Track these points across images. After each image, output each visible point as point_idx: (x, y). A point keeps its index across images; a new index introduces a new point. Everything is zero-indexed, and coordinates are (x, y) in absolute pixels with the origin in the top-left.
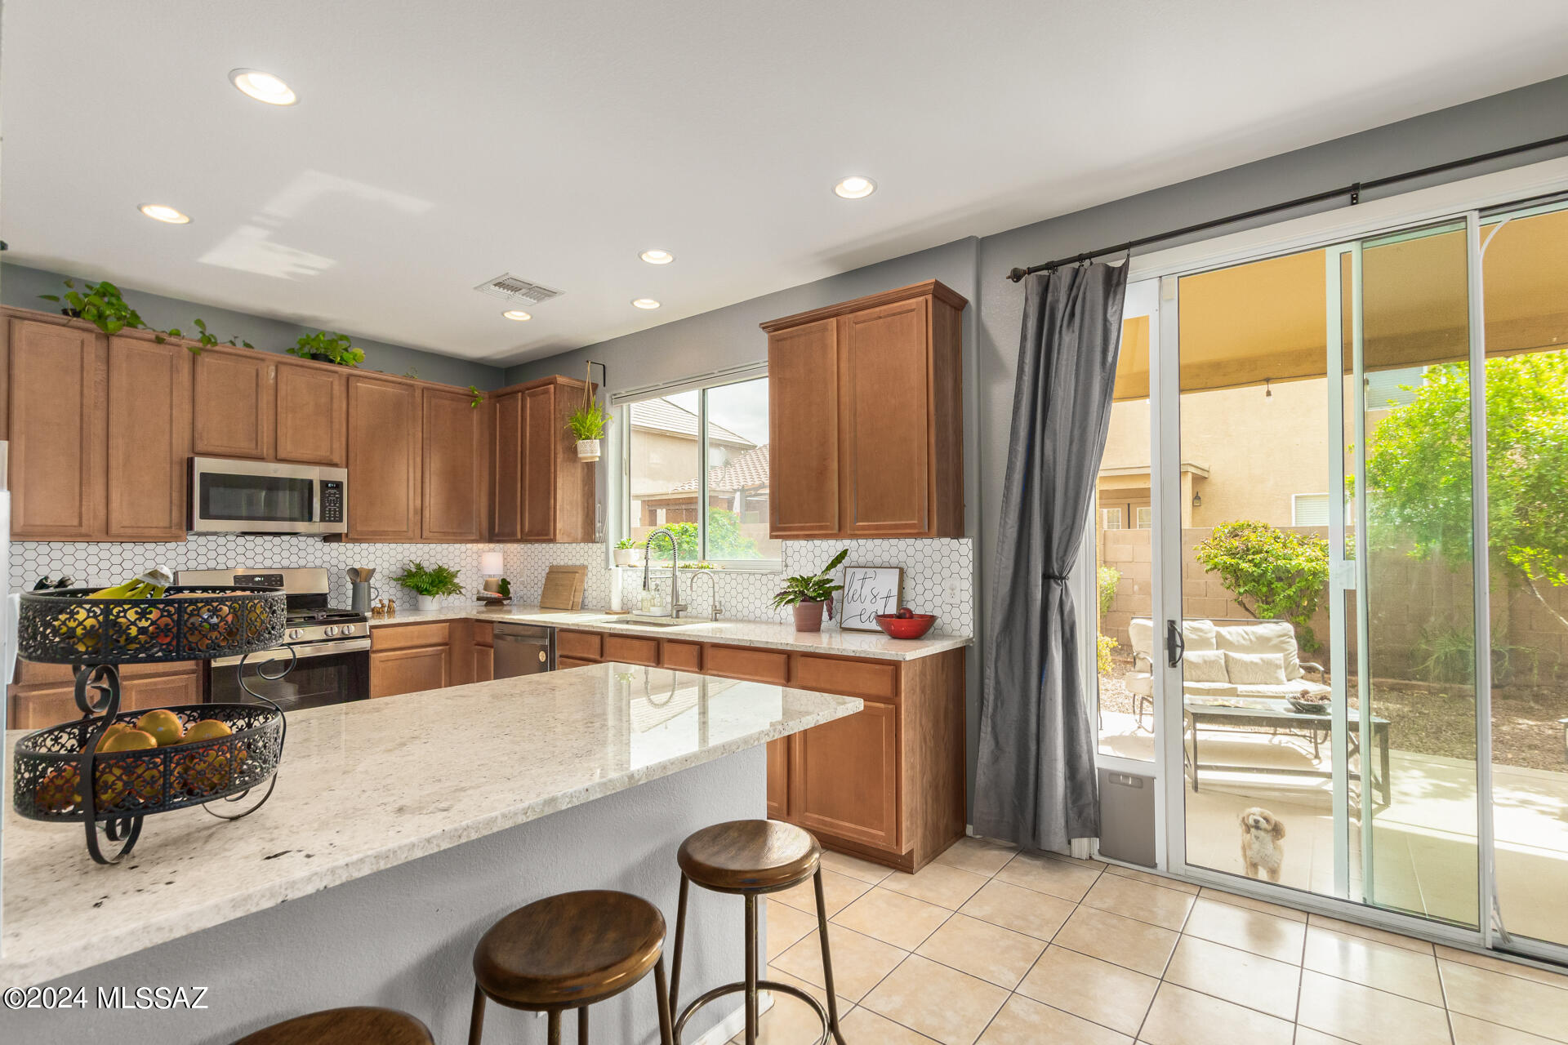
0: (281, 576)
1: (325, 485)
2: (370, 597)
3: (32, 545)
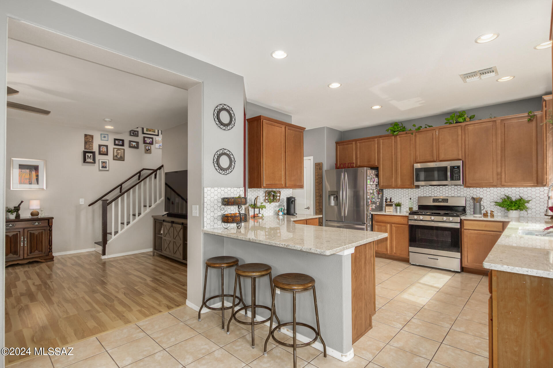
0: (448, 199)
1: (452, 168)
2: (481, 209)
3: (386, 190)
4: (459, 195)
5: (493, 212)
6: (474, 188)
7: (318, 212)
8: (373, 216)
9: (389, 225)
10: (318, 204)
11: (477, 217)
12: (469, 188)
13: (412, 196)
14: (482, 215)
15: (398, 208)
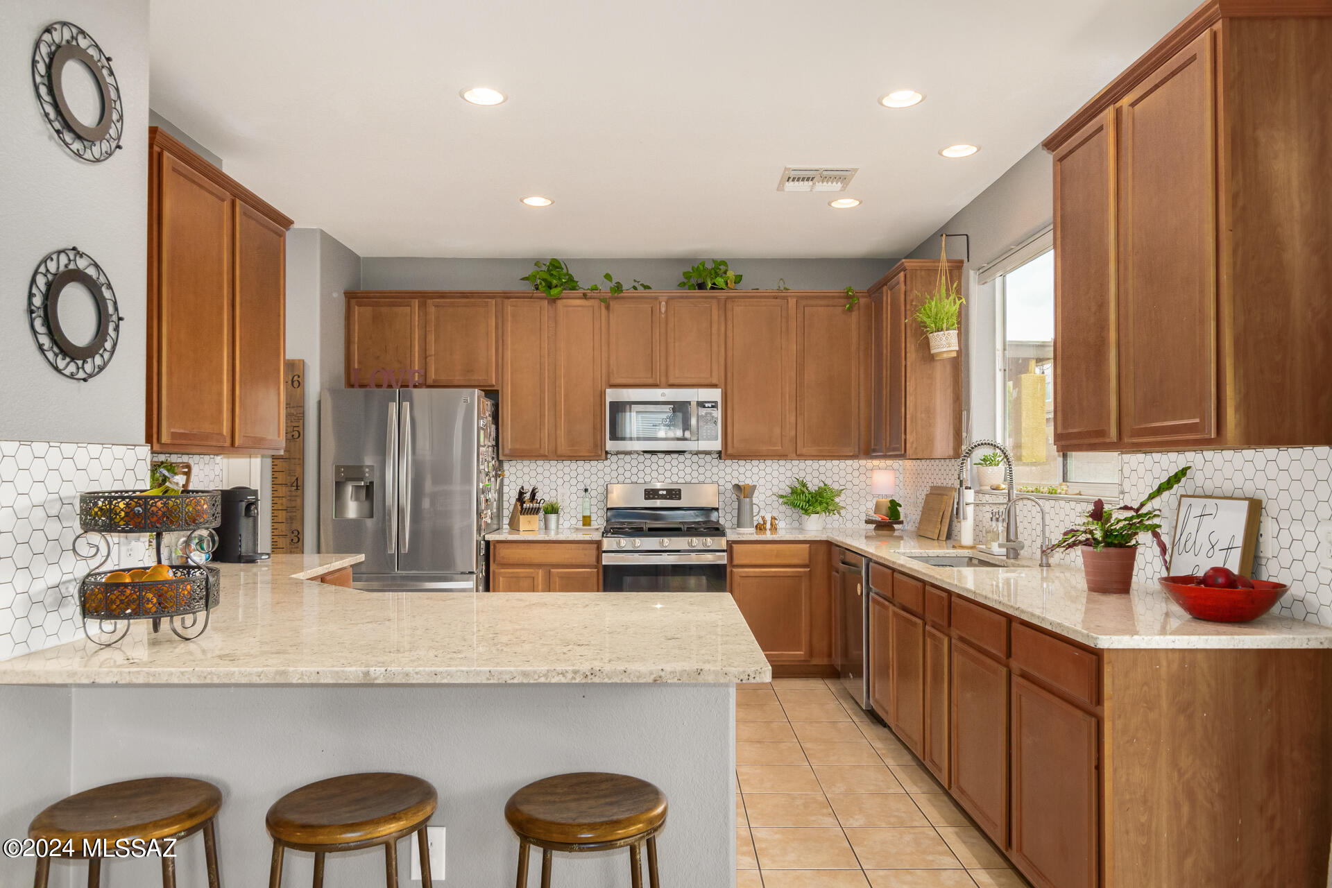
0: (680, 490)
1: (701, 405)
2: (752, 514)
3: (513, 463)
4: (701, 478)
5: (775, 519)
6: (734, 461)
7: (282, 542)
8: (492, 547)
9: (541, 571)
10: (282, 516)
11: (744, 534)
12: (737, 461)
13: (587, 482)
14: (753, 530)
15: (553, 517)
